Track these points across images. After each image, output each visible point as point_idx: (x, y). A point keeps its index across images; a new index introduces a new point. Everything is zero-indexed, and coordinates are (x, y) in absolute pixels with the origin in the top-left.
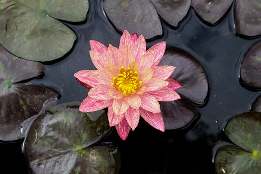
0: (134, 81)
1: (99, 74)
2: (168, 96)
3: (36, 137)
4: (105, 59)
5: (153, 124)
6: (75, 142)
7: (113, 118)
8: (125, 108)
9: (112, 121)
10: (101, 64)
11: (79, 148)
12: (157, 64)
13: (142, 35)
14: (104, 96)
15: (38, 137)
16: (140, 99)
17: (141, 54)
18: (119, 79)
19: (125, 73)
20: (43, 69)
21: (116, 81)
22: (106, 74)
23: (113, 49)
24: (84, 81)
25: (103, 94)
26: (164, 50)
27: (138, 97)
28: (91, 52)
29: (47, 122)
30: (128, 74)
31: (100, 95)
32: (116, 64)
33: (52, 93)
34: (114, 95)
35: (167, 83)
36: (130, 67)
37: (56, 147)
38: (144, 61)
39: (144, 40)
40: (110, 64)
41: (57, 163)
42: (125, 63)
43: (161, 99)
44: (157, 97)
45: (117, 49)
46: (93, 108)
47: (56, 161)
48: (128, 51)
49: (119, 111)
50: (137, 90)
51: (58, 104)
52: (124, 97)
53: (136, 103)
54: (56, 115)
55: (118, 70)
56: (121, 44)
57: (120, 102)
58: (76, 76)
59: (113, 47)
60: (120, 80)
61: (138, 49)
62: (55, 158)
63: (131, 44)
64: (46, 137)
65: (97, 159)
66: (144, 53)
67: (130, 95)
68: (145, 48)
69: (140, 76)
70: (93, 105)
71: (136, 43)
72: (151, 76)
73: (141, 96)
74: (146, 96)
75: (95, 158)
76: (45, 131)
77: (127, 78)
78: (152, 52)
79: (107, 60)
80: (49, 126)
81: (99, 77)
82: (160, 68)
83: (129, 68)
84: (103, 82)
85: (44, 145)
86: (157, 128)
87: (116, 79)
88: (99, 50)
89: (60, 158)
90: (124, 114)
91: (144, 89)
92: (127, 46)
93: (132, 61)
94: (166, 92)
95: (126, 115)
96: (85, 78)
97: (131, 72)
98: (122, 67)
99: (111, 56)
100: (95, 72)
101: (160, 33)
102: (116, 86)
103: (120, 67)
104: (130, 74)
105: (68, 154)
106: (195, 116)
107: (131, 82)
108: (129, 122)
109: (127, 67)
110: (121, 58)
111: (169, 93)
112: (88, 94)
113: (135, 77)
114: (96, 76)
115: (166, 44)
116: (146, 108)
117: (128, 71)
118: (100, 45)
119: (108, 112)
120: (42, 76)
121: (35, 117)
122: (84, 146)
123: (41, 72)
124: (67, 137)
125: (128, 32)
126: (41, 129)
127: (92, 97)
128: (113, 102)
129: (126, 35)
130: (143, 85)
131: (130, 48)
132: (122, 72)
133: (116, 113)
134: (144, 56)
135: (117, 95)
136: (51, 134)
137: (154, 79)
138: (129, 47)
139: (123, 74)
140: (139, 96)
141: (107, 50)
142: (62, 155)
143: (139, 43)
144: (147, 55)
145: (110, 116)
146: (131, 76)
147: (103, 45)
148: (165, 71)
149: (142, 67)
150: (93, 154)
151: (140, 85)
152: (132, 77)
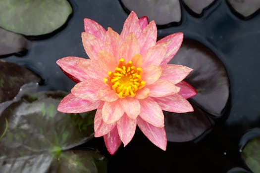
0: (135, 80)
1: (89, 65)
2: (176, 104)
3: (5, 127)
4: (101, 45)
5: (153, 138)
6: (53, 141)
7: (101, 125)
8: (118, 115)
9: (99, 129)
10: (95, 52)
11: (57, 149)
12: (168, 61)
13: (153, 21)
14: (94, 94)
15: (8, 129)
16: (139, 105)
17: (149, 45)
18: (115, 74)
19: (124, 68)
20: (26, 44)
21: (112, 76)
22: (99, 66)
23: (113, 34)
24: (69, 71)
25: (92, 92)
26: (180, 44)
27: (138, 102)
28: (83, 35)
29: (23, 111)
30: (129, 70)
31: (88, 93)
32: (115, 53)
33: (33, 76)
34: (106, 95)
35: (178, 89)
36: (132, 61)
37: (28, 145)
38: (152, 55)
39: (155, 28)
40: (106, 53)
41: (27, 164)
42: (126, 54)
43: (168, 108)
44: (162, 104)
45: (118, 35)
46: (77, 109)
47: (27, 162)
48: (132, 39)
49: (110, 118)
50: (137, 92)
51: (38, 90)
52: (119, 99)
53: (133, 109)
54: (34, 104)
55: (117, 63)
56: (125, 28)
57: (113, 105)
58: (59, 64)
59: (113, 31)
60: (116, 76)
61: (145, 39)
62: (26, 158)
63: (138, 30)
64: (18, 130)
65: (78, 166)
66: (153, 44)
67: (128, 98)
68: (156, 39)
69: (144, 75)
70: (78, 104)
71: (144, 30)
72: (159, 76)
73: (141, 101)
74: (149, 102)
75: (75, 164)
76: (18, 123)
77: (127, 75)
78: (165, 45)
79: (103, 47)
80: (23, 117)
81: (89, 68)
82: (171, 67)
83: (130, 62)
84: (94, 76)
85: (14, 140)
86: (157, 145)
87: (112, 74)
88: (95, 33)
89: (32, 158)
90: (116, 122)
91: (147, 92)
92: (132, 33)
93: (136, 53)
94: (175, 99)
95: (119, 123)
96: (71, 67)
97: (132, 67)
98: (122, 60)
99: (109, 43)
100: (86, 62)
101: (177, 18)
102: (111, 84)
103: (120, 58)
104: (131, 70)
105: (42, 156)
106: (208, 130)
107: (132, 80)
108: (121, 133)
109: (129, 61)
110: (122, 47)
111: (178, 101)
112: (72, 91)
113: (137, 76)
114: (86, 67)
115: (184, 36)
116: (146, 117)
117: (130, 65)
118: (96, 26)
119: (96, 117)
120: (24, 52)
121: (9, 103)
122: (64, 148)
123: (23, 49)
124: (44, 134)
125: (135, 14)
126: (13, 118)
127: (75, 94)
128: (103, 104)
129: (132, 18)
130: (147, 86)
131: (136, 37)
132: (121, 65)
133: (106, 120)
134: (153, 48)
135: (110, 95)
136: (25, 127)
137: (162, 80)
138: (133, 35)
139: (122, 68)
140: (139, 100)
141: (105, 34)
142: (35, 156)
143: (149, 31)
144: (157, 48)
145: (98, 122)
146: (132, 72)
147: (101, 27)
148: (177, 72)
149: (148, 63)
150: (73, 159)
151: (143, 86)
152: (133, 75)
